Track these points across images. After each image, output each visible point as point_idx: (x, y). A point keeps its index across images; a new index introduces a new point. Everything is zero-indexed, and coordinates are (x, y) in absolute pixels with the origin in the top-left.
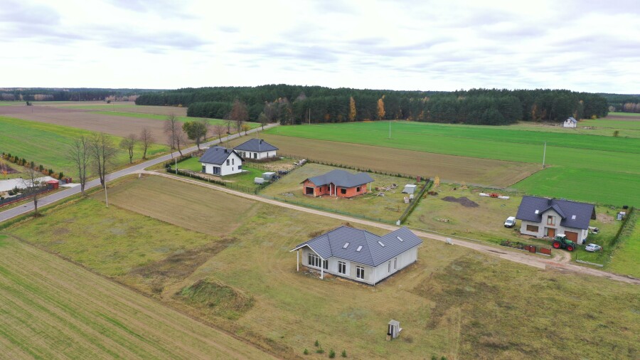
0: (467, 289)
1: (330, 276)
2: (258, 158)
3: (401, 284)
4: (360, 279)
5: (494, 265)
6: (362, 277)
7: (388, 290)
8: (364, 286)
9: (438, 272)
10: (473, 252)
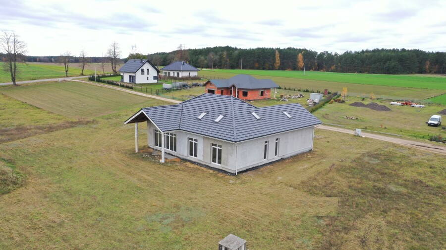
0: (393, 188)
1: (178, 160)
2: (180, 76)
3: (280, 176)
4: (216, 165)
5: (428, 161)
6: (220, 162)
7: (256, 182)
8: (220, 175)
9: (342, 163)
10: (394, 145)
